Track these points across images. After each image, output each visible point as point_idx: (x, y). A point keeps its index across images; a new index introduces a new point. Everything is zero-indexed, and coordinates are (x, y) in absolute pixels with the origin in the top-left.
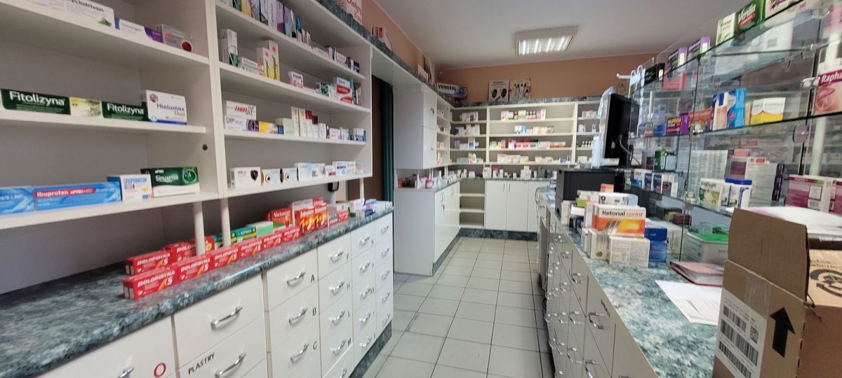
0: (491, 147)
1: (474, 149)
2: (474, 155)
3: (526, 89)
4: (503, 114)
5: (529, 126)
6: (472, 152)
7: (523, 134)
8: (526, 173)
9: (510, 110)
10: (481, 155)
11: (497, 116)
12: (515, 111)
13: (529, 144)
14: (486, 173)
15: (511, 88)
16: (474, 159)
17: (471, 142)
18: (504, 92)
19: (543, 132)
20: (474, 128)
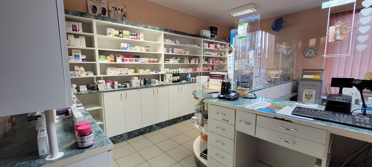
0: (100, 61)
1: (80, 61)
2: (82, 69)
3: (123, 13)
4: (109, 30)
5: (133, 44)
6: (80, 65)
7: (128, 50)
8: (136, 82)
9: (116, 28)
10: (92, 68)
11: (103, 31)
12: (121, 30)
13: (134, 59)
14: (102, 86)
15: (110, 9)
16: (82, 72)
17: (76, 54)
18: (104, 11)
19: (143, 50)
20: (78, 40)
